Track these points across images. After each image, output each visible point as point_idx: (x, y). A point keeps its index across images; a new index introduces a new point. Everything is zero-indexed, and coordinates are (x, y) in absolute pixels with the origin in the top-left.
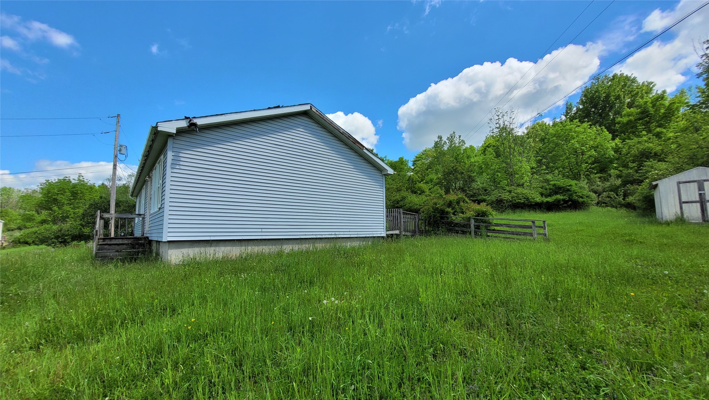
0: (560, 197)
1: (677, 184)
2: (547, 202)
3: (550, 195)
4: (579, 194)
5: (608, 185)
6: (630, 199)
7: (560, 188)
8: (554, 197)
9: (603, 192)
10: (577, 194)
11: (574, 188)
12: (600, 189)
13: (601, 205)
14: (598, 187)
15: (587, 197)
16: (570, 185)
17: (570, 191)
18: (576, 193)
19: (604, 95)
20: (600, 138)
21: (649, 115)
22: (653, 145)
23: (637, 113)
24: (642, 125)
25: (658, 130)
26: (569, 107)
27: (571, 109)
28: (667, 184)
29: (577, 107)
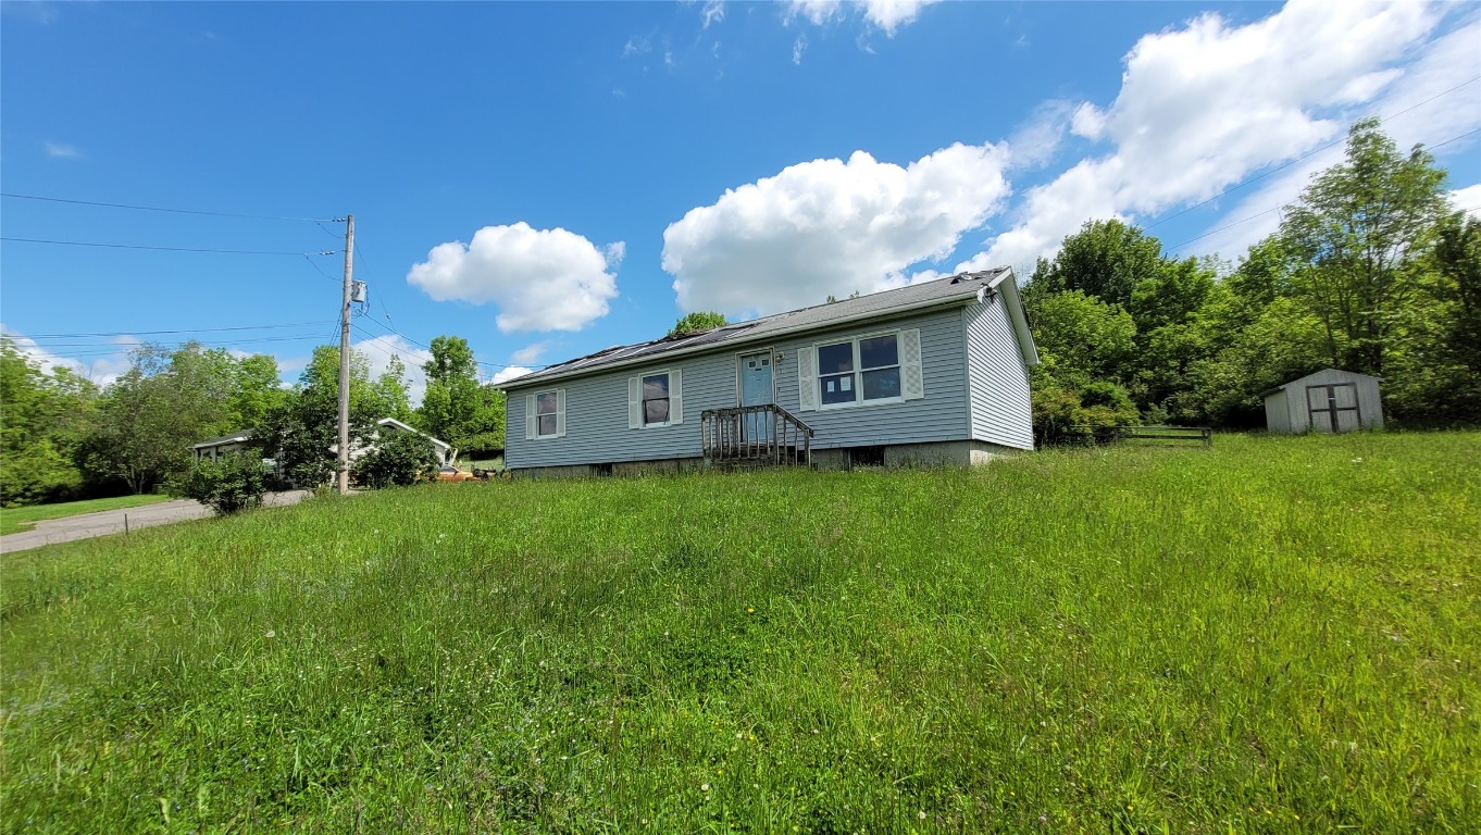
1: (1306, 389)
19: (1100, 252)
20: (1114, 321)
21: (1175, 292)
22: (1195, 336)
23: (1158, 287)
24: (1163, 305)
25: (1190, 314)
26: (1042, 265)
27: (1045, 269)
28: (1296, 389)
29: (1054, 266)
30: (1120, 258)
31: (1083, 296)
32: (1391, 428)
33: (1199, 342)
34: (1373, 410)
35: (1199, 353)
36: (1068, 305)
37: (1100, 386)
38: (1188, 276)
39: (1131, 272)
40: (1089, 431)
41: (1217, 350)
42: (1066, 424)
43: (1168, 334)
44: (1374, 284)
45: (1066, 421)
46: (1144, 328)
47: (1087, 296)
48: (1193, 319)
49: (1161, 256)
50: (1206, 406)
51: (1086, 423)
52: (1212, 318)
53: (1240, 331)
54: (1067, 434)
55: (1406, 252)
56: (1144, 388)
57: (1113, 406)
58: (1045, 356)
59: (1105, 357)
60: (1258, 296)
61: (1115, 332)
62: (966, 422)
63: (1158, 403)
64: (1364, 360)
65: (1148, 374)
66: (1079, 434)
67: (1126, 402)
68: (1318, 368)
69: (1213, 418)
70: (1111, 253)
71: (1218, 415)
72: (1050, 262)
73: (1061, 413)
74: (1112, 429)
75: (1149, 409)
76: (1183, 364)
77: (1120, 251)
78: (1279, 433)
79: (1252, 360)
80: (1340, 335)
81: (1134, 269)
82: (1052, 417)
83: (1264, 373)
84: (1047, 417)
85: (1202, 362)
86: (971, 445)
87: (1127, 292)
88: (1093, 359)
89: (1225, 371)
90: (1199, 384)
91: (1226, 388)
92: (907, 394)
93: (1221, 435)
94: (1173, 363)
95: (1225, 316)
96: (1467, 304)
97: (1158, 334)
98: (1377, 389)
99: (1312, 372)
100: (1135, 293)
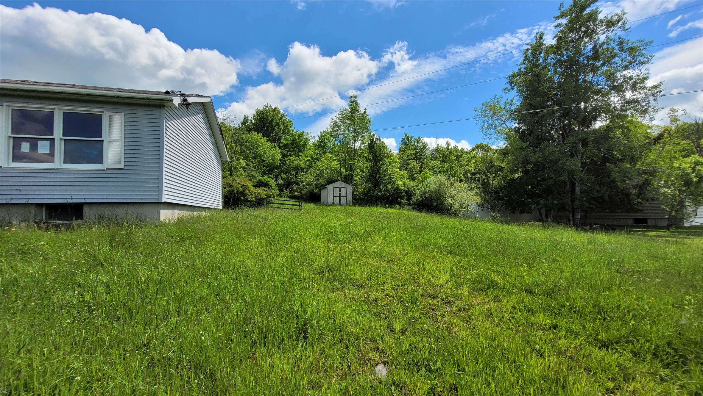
1: (333, 188)
19: (270, 120)
20: (273, 152)
21: (296, 143)
22: (301, 162)
23: (291, 140)
24: (292, 148)
25: (300, 153)
26: (246, 119)
27: (247, 121)
28: (330, 187)
29: (251, 121)
30: (277, 124)
31: (262, 137)
32: (354, 205)
33: (303, 165)
34: (350, 198)
35: (302, 169)
36: (255, 139)
37: (265, 179)
38: (301, 138)
39: (281, 132)
40: (254, 199)
41: (308, 169)
42: (243, 195)
43: (294, 160)
44: (352, 154)
45: (242, 193)
46: (284, 156)
47: (263, 137)
48: (301, 156)
49: (292, 128)
50: (302, 191)
51: (252, 195)
52: (307, 157)
53: (315, 163)
54: (242, 200)
55: (361, 144)
56: (282, 182)
57: (269, 188)
58: (241, 161)
59: (269, 166)
60: (321, 152)
61: (273, 156)
62: (159, 189)
63: (286, 189)
64: (348, 179)
65: (284, 176)
66: (249, 201)
67: (274, 187)
68: (337, 181)
69: (305, 197)
70: (275, 121)
71: (306, 195)
72: (250, 118)
73: (241, 189)
74: (264, 199)
75: (283, 191)
76: (296, 173)
77: (278, 121)
78: (324, 204)
79: (318, 175)
80: (343, 169)
81: (283, 131)
82: (236, 191)
83: (322, 181)
84: (233, 191)
85: (303, 173)
86: (162, 206)
87: (279, 140)
88: (264, 166)
89: (308, 177)
90: (301, 182)
91: (310, 185)
92: (107, 163)
93: (306, 204)
94: (293, 173)
95: (311, 157)
96: (373, 165)
97: (289, 159)
98: (352, 190)
99: (335, 182)
100: (282, 140)
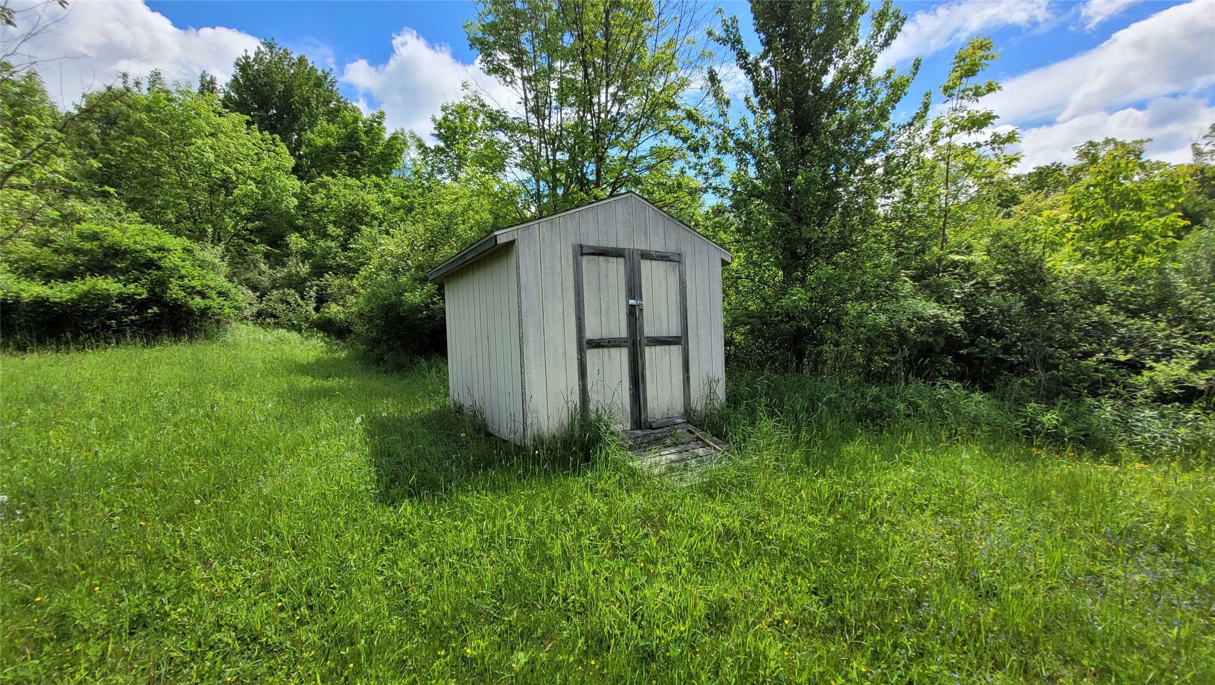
0: (109, 285)
1: (575, 256)
2: (40, 303)
3: (68, 275)
4: (193, 283)
5: (283, 274)
6: (334, 310)
7: (116, 252)
8: (81, 286)
9: (272, 288)
10: (186, 281)
11: (173, 260)
12: (265, 281)
13: (265, 319)
14: (260, 275)
15: (220, 294)
16: (160, 249)
17: (159, 268)
18: (182, 277)
